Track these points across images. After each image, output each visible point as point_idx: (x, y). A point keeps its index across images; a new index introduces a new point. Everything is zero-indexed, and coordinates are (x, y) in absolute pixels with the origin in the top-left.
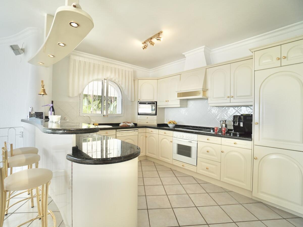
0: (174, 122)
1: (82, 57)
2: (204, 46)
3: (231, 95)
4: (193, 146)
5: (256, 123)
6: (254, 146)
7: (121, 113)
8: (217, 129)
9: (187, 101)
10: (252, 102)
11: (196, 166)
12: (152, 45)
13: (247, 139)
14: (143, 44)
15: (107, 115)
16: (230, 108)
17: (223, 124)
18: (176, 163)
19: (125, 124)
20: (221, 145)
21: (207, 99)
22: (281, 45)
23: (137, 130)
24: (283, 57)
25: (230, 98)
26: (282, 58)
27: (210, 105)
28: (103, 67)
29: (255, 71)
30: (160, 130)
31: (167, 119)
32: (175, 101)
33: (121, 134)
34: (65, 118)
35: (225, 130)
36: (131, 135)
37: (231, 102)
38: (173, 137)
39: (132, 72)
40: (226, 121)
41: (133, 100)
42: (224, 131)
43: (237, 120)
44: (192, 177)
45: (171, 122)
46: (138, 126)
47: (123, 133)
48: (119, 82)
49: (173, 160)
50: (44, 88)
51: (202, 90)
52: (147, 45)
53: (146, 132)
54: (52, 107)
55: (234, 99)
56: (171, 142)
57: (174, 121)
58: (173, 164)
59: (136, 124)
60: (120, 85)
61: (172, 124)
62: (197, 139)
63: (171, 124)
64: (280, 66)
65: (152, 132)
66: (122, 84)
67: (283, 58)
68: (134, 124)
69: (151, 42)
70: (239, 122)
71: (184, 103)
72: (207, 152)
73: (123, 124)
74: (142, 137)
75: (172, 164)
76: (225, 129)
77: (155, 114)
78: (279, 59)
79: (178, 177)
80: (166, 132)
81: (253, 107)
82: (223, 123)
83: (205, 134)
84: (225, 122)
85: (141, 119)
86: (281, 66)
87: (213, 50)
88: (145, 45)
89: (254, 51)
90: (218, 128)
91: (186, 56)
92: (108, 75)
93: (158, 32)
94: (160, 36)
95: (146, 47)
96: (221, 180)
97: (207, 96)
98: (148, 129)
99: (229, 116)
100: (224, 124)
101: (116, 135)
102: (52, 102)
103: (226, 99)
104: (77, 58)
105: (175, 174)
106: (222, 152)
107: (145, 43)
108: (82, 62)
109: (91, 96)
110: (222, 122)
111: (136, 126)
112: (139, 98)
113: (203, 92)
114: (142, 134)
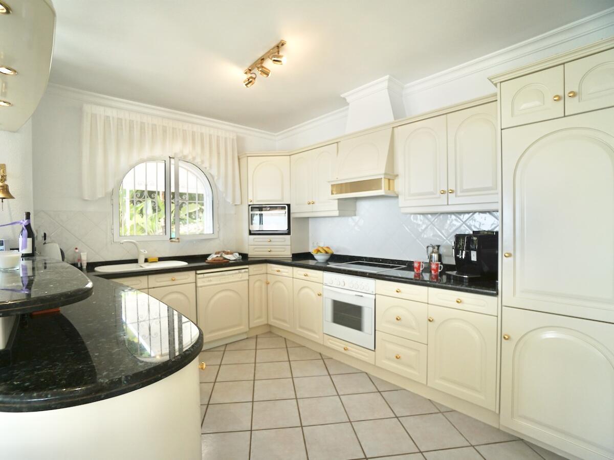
0: (327, 250)
1: (111, 107)
2: (387, 77)
3: (449, 189)
4: (366, 304)
5: (506, 255)
6: (503, 307)
7: (212, 232)
8: (419, 266)
9: (356, 202)
10: (497, 202)
11: (374, 351)
12: (265, 76)
13: (486, 291)
14: (246, 73)
15: (178, 239)
16: (449, 216)
17: (433, 255)
18: (330, 343)
19: (219, 255)
20: (428, 303)
21: (397, 197)
22: (564, 64)
23: (247, 270)
24: (570, 93)
25: (446, 194)
26: (566, 96)
27: (403, 210)
28: (164, 131)
29: (502, 129)
30: (296, 269)
31: (313, 243)
32: (328, 204)
33: (207, 279)
34: (76, 249)
35: (437, 268)
36: (230, 281)
37: (449, 203)
38: (322, 283)
39: (233, 140)
40: (439, 246)
41: (238, 202)
42: (436, 270)
43: (463, 245)
44: (366, 373)
45: (321, 250)
46: (249, 259)
47: (211, 278)
48: (203, 162)
49: (325, 335)
50: (6, 183)
51: (383, 177)
52: (254, 76)
53: (267, 273)
54: (28, 227)
55: (456, 196)
56: (319, 295)
57: (328, 248)
58: (325, 344)
59: (244, 256)
60: (208, 168)
61: (323, 255)
62: (374, 291)
63: (319, 254)
64: (563, 115)
65: (279, 273)
66: (210, 167)
67: (570, 95)
68: (240, 254)
69: (263, 67)
70: (469, 250)
71: (347, 207)
72: (397, 319)
73: (216, 256)
74: (258, 284)
75: (323, 345)
76: (437, 265)
77: (287, 232)
78: (560, 99)
79: (334, 376)
80: (309, 274)
81: (499, 214)
82: (433, 252)
83: (392, 278)
84: (438, 249)
85: (256, 243)
86: (565, 116)
87: (408, 85)
88: (250, 75)
89: (501, 82)
90: (421, 264)
91: (348, 100)
92: (177, 148)
93: (274, 44)
94: (281, 54)
95: (253, 81)
96: (428, 385)
97: (396, 190)
98: (271, 267)
99: (446, 236)
100: (435, 253)
101: (196, 282)
102: (28, 215)
103: (439, 198)
104: (100, 111)
105: (328, 369)
106: (430, 320)
107: (251, 72)
108: (111, 119)
109: (161, 193)
110: (431, 249)
111: (245, 260)
112: (250, 198)
113: (387, 181)
114: (257, 277)
